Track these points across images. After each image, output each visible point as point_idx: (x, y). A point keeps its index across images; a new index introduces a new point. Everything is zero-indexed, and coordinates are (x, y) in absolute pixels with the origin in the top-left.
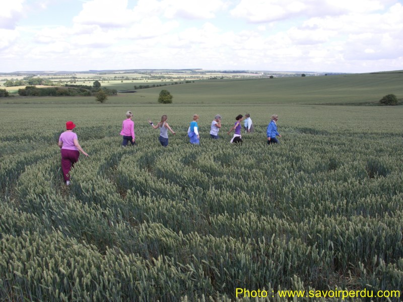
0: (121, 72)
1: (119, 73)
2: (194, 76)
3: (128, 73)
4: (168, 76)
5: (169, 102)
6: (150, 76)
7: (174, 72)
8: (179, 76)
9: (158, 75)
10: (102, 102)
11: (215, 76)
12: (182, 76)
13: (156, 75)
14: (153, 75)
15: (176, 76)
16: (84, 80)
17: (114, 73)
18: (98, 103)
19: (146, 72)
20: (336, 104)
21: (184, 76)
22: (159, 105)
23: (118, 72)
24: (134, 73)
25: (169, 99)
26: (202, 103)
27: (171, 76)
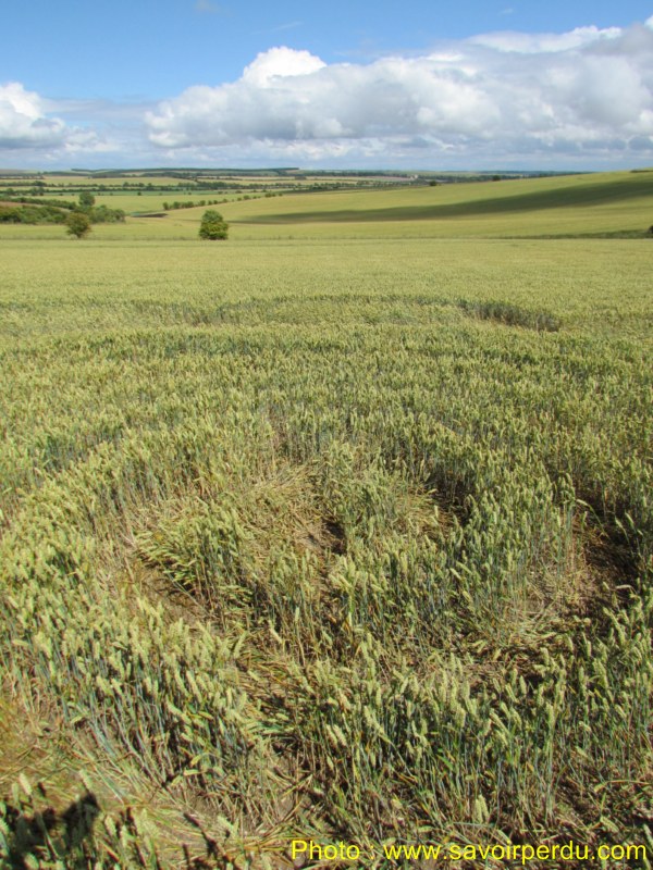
0: (137, 174)
1: (134, 176)
2: (282, 182)
3: (151, 175)
4: (231, 182)
5: (222, 237)
6: (195, 183)
7: (243, 175)
8: (253, 183)
9: (212, 181)
10: (79, 236)
11: (324, 182)
12: (258, 183)
13: (207, 181)
14: (202, 181)
15: (248, 184)
16: (60, 189)
17: (124, 176)
18: (72, 239)
19: (188, 174)
20: (559, 237)
21: (264, 183)
22: (199, 243)
23: (131, 174)
24: (163, 175)
25: (222, 231)
26: (290, 238)
27: (237, 182)
